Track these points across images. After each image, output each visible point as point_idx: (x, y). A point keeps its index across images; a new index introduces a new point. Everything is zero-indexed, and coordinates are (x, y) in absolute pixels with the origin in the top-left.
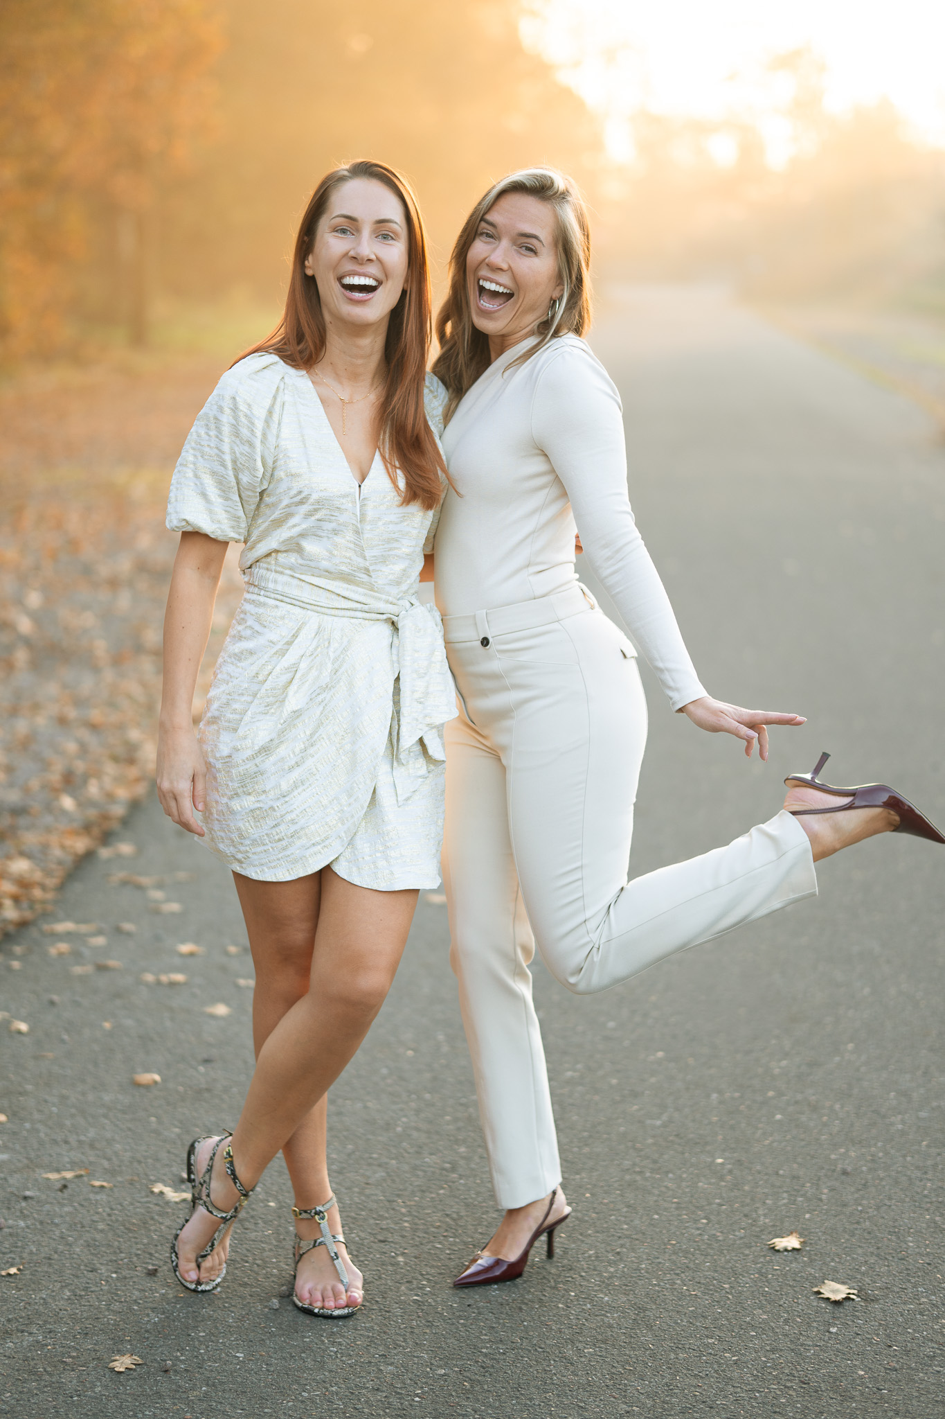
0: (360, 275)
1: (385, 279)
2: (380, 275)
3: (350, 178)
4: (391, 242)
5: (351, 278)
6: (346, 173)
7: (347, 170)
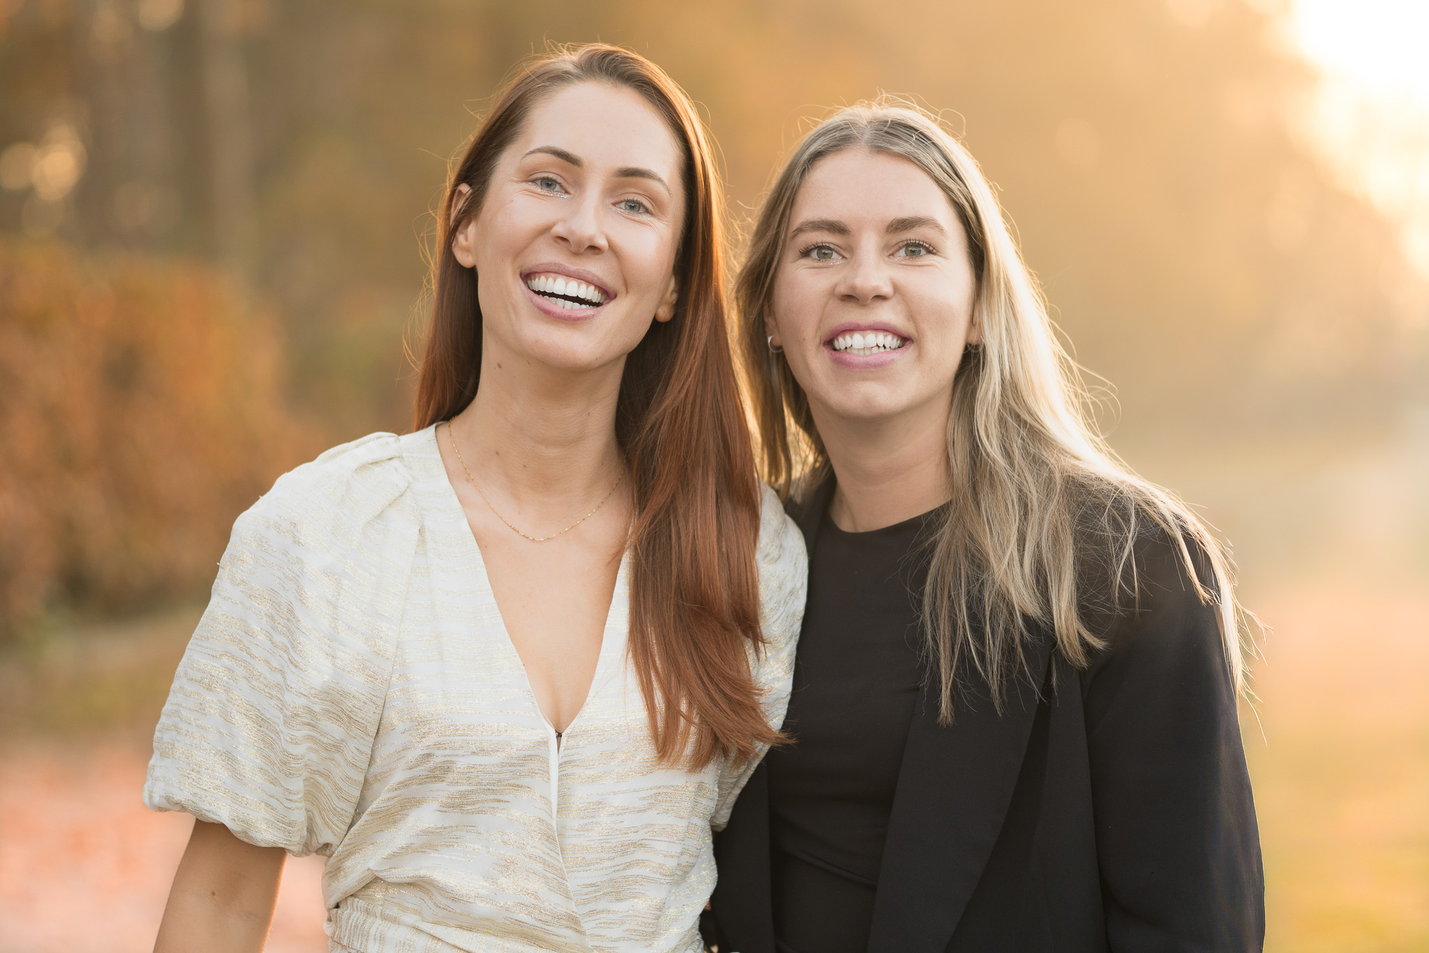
0: (569, 275)
1: (624, 289)
2: (610, 280)
3: (578, 77)
4: (645, 218)
5: (551, 280)
6: (570, 67)
7: (573, 63)
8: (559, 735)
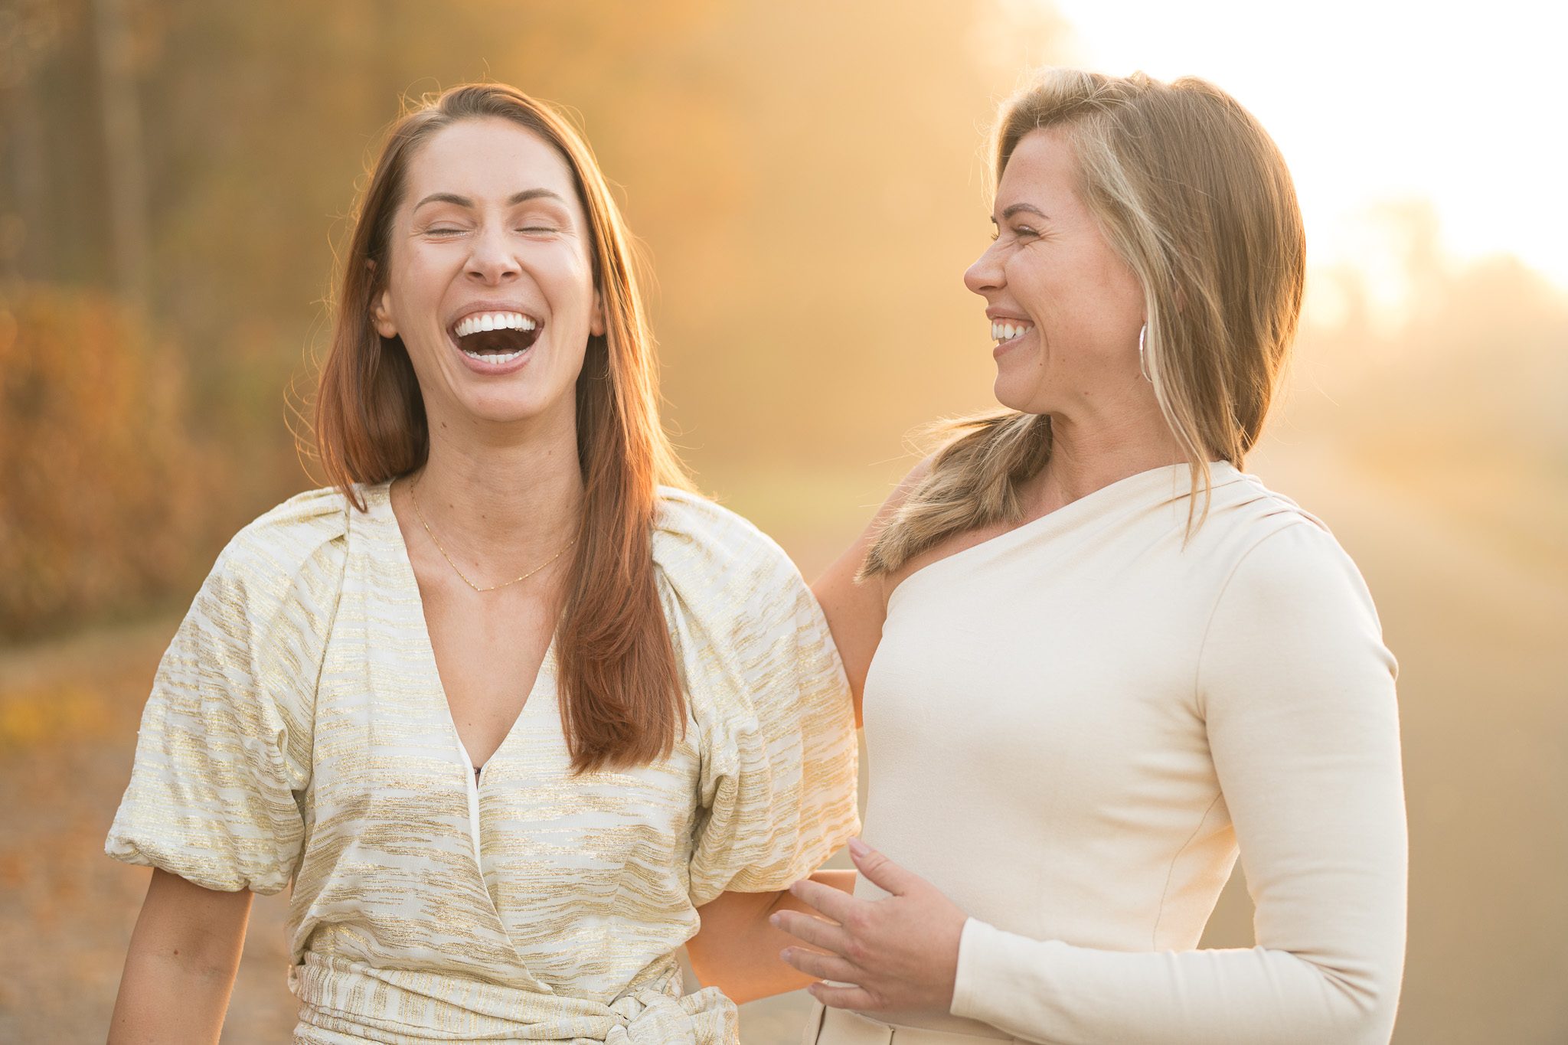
1: (550, 313)
4: (549, 234)
7: (437, 110)
8: (478, 771)
